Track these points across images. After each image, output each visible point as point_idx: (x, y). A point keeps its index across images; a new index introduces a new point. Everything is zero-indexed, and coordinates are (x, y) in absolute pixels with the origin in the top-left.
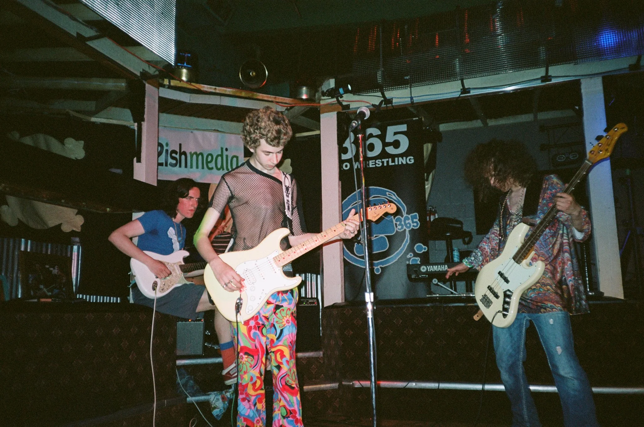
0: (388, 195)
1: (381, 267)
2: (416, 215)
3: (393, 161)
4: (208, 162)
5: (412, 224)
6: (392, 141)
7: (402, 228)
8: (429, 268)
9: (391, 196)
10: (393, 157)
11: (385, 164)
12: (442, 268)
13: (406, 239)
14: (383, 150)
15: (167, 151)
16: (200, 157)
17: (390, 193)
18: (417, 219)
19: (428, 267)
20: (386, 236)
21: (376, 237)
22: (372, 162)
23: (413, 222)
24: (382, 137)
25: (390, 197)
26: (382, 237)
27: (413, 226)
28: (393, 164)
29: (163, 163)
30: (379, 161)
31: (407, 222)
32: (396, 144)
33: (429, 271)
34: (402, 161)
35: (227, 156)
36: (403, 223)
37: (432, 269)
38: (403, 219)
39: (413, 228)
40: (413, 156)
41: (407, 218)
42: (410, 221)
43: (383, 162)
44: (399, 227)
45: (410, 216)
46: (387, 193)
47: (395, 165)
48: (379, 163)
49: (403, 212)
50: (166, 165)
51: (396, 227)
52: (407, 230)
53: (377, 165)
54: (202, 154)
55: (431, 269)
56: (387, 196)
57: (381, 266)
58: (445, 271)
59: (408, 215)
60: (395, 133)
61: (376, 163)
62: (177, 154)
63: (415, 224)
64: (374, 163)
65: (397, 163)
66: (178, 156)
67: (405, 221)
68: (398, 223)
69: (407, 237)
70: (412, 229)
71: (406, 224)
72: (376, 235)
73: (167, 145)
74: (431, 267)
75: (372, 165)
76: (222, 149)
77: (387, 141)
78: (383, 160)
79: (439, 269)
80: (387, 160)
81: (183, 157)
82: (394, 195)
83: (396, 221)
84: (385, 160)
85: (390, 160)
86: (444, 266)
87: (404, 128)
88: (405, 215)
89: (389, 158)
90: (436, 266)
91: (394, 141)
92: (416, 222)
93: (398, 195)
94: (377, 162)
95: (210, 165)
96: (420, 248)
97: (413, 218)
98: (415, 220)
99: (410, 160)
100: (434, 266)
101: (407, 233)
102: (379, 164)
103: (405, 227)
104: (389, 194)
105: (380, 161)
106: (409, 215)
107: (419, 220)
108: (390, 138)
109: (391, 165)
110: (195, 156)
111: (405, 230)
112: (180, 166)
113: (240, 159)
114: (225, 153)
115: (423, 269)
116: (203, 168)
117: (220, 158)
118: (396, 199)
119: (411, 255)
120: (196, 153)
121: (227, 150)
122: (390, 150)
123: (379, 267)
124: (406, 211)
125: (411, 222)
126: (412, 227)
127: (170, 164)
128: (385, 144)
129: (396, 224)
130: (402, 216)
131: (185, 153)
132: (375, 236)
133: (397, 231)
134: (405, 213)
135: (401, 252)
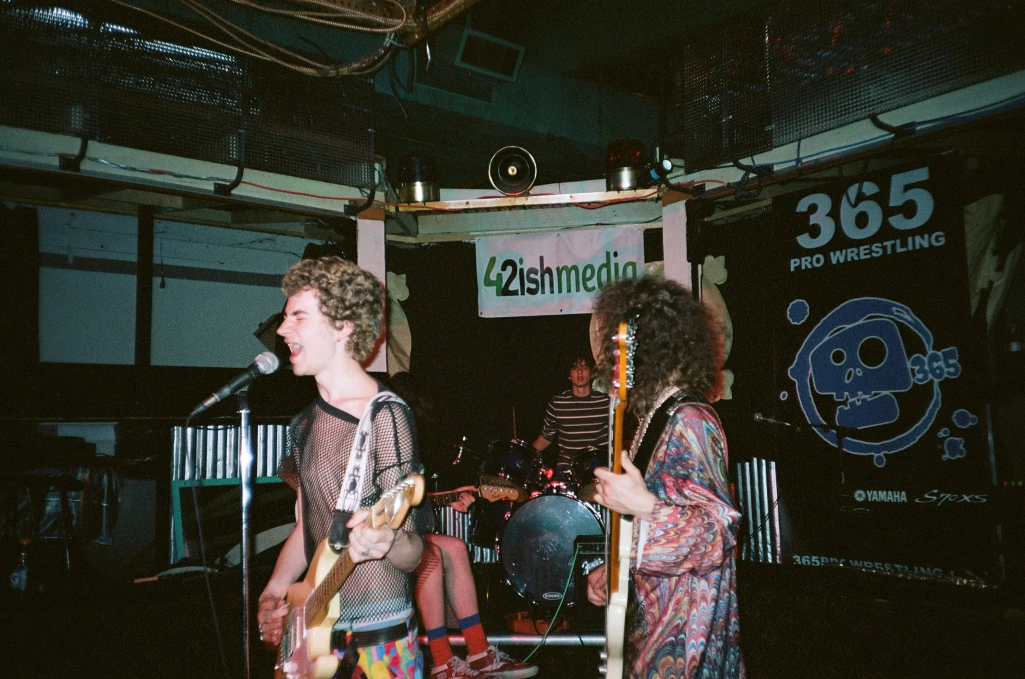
0: (896, 313)
1: (885, 455)
2: (953, 351)
3: (904, 244)
4: (585, 280)
5: (946, 370)
6: (900, 204)
7: (925, 377)
8: (869, 495)
9: (902, 315)
10: (904, 235)
11: (889, 252)
12: (895, 496)
13: (935, 399)
14: (885, 224)
15: (522, 270)
16: (573, 273)
17: (898, 309)
18: (955, 358)
19: (868, 492)
20: (892, 393)
21: (876, 394)
22: (865, 249)
23: (948, 366)
24: (881, 198)
25: (898, 316)
26: (885, 396)
27: (949, 373)
28: (904, 250)
29: (517, 290)
30: (877, 247)
31: (935, 365)
32: (909, 209)
33: (870, 500)
34: (922, 242)
35: (616, 265)
36: (926, 367)
37: (876, 498)
38: (926, 359)
39: (948, 376)
40: (943, 232)
41: (935, 358)
42: (941, 363)
43: (884, 248)
44: (920, 376)
45: (940, 353)
46: (894, 309)
47: (908, 251)
48: (877, 250)
49: (927, 345)
50: (523, 294)
51: (914, 375)
52: (936, 381)
53: (874, 255)
54: (575, 268)
55: (874, 498)
56: (893, 314)
57: (886, 452)
58: (900, 503)
59: (935, 352)
60: (907, 188)
61: (872, 251)
62: (536, 274)
63: (952, 370)
64: (868, 251)
65: (910, 248)
66: (538, 277)
67: (930, 364)
68: (917, 368)
69: (935, 397)
70: (946, 378)
71: (932, 370)
72: (876, 392)
73: (521, 261)
74: (875, 492)
75: (865, 254)
76: (608, 254)
77: (891, 204)
78: (885, 243)
79: (889, 498)
80: (893, 242)
81: (547, 276)
82: (907, 311)
83: (913, 364)
84: (888, 244)
85: (898, 241)
86: (898, 492)
87: (921, 174)
88: (930, 352)
89: (895, 239)
90: (885, 493)
91: (905, 203)
92: (953, 365)
93: (915, 314)
94: (874, 248)
95: (590, 284)
96: (963, 418)
97: (947, 356)
98: (951, 361)
99: (937, 239)
100: (880, 492)
101: (936, 388)
102: (877, 252)
103: (930, 376)
104: (898, 311)
105: (880, 245)
106: (939, 351)
107: (959, 361)
108: (896, 199)
109: (901, 253)
110: (564, 273)
111: (932, 382)
112: (543, 292)
113: (638, 266)
114: (613, 260)
115: (860, 496)
116: (578, 290)
117: (604, 270)
118: (910, 319)
119: (945, 432)
120: (565, 267)
121: (616, 254)
122: (898, 222)
123: (881, 454)
124: (932, 343)
125: (943, 366)
126: (945, 375)
127: (527, 292)
128: (888, 212)
129: (913, 370)
130: (925, 354)
131: (549, 271)
132: (873, 392)
133: (915, 384)
134: (931, 348)
135: (924, 425)
